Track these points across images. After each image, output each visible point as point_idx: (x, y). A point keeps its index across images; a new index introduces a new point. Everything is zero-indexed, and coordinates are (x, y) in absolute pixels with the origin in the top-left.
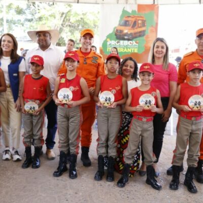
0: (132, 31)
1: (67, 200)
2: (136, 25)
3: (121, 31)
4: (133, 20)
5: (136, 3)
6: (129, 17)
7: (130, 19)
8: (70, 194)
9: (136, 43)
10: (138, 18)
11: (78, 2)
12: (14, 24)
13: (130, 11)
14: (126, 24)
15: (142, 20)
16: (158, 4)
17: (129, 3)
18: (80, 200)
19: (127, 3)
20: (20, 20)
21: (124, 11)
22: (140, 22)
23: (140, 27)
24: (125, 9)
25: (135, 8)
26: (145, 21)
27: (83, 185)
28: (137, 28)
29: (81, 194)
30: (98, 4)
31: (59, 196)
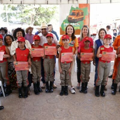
0: (77, 18)
1: (58, 115)
2: (78, 15)
3: (71, 18)
4: (77, 12)
5: (78, 3)
6: (74, 10)
7: (75, 12)
8: (58, 112)
9: (79, 24)
10: (79, 11)
11: (47, 4)
12: (11, 15)
13: (75, 8)
14: (73, 14)
15: (82, 12)
16: (89, 4)
17: (74, 3)
18: (64, 115)
19: (73, 3)
20: (14, 13)
21: (72, 8)
22: (80, 13)
23: (81, 16)
24: (72, 6)
25: (78, 6)
26: (83, 12)
27: (64, 105)
28: (79, 16)
29: (64, 111)
30: (58, 4)
31: (53, 113)
